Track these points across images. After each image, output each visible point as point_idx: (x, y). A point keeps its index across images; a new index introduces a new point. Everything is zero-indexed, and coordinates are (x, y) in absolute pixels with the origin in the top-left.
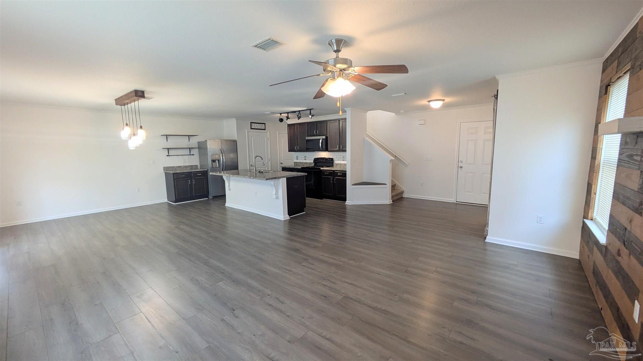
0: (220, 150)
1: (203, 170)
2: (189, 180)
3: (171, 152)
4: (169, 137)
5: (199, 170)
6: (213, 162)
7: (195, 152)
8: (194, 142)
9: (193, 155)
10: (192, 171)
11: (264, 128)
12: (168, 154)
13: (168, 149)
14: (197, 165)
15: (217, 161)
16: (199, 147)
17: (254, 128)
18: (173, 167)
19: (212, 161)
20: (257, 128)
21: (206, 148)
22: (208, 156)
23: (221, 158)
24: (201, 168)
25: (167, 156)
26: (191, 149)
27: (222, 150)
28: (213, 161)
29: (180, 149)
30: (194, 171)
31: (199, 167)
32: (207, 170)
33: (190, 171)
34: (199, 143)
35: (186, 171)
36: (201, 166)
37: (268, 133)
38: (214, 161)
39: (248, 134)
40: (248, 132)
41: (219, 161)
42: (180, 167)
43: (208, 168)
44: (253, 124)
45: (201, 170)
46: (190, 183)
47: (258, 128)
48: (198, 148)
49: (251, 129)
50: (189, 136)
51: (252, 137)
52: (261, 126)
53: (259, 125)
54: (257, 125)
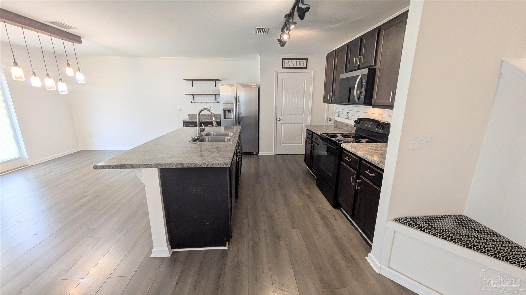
0: (235, 97)
3: (197, 99)
4: (194, 82)
6: (226, 112)
9: (218, 102)
11: (305, 67)
12: (194, 100)
13: (194, 95)
17: (288, 66)
19: (224, 110)
20: (292, 66)
22: (220, 104)
23: (235, 106)
25: (193, 102)
26: (217, 95)
27: (237, 98)
32: (220, 121)
37: (312, 74)
39: (277, 75)
40: (278, 72)
42: (204, 115)
43: (221, 119)
44: (287, 61)
47: (295, 66)
49: (283, 68)
50: (216, 80)
51: (283, 79)
52: (300, 63)
53: (297, 62)
54: (293, 62)
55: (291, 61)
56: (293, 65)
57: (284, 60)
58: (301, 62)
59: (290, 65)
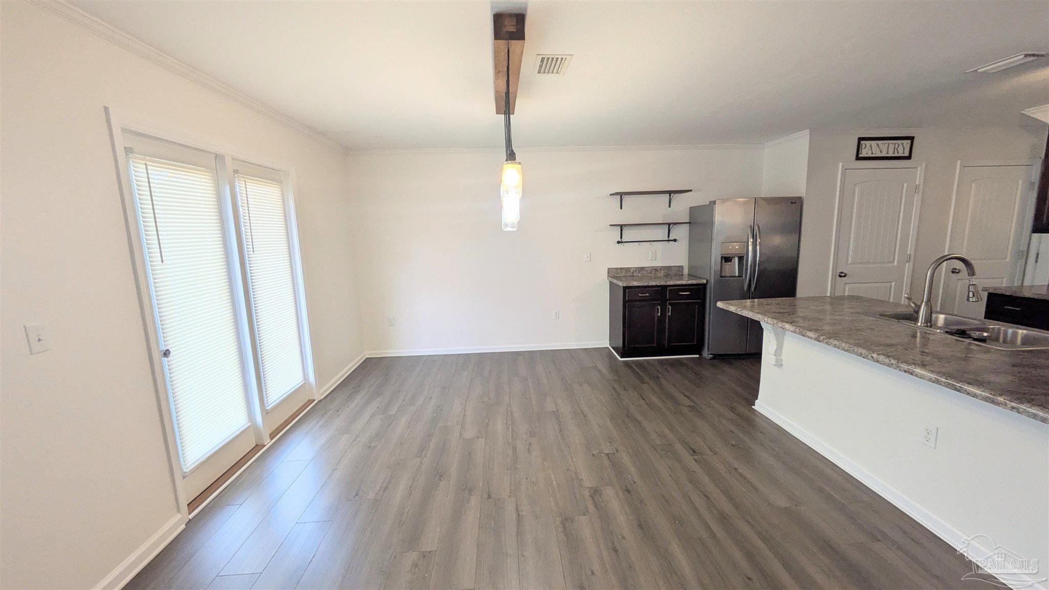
0: (751, 226)
1: (694, 282)
2: (659, 304)
3: (629, 235)
4: (625, 198)
5: (684, 282)
6: (723, 261)
7: (682, 233)
8: (681, 207)
9: (675, 240)
10: (668, 283)
11: (907, 154)
12: (621, 238)
13: (622, 227)
14: (681, 267)
15: (737, 259)
16: (691, 221)
17: (870, 155)
18: (627, 269)
19: (722, 257)
20: (879, 155)
21: (709, 224)
22: (714, 243)
23: (750, 248)
24: (690, 276)
25: (618, 242)
26: (671, 226)
27: (756, 228)
28: (725, 257)
29: (648, 226)
30: (671, 283)
31: (686, 271)
32: (705, 281)
33: (663, 283)
34: (692, 209)
35: (654, 283)
36: (690, 268)
37: (920, 172)
38: (727, 259)
39: (843, 175)
40: (845, 170)
41: (741, 259)
42: (642, 269)
43: (709, 279)
44: (868, 143)
45: (690, 282)
46: (659, 314)
47: (884, 154)
48: (690, 223)
49: (858, 158)
50: (670, 193)
51: (856, 185)
52: (896, 148)
53: (889, 144)
54: (880, 146)
55: (878, 145)
56: (881, 152)
57: (862, 142)
58: (899, 145)
59: (874, 152)
